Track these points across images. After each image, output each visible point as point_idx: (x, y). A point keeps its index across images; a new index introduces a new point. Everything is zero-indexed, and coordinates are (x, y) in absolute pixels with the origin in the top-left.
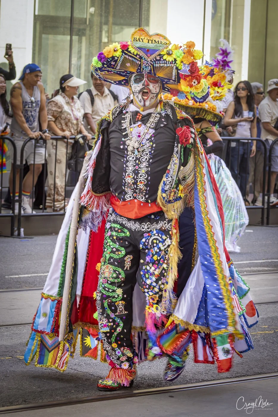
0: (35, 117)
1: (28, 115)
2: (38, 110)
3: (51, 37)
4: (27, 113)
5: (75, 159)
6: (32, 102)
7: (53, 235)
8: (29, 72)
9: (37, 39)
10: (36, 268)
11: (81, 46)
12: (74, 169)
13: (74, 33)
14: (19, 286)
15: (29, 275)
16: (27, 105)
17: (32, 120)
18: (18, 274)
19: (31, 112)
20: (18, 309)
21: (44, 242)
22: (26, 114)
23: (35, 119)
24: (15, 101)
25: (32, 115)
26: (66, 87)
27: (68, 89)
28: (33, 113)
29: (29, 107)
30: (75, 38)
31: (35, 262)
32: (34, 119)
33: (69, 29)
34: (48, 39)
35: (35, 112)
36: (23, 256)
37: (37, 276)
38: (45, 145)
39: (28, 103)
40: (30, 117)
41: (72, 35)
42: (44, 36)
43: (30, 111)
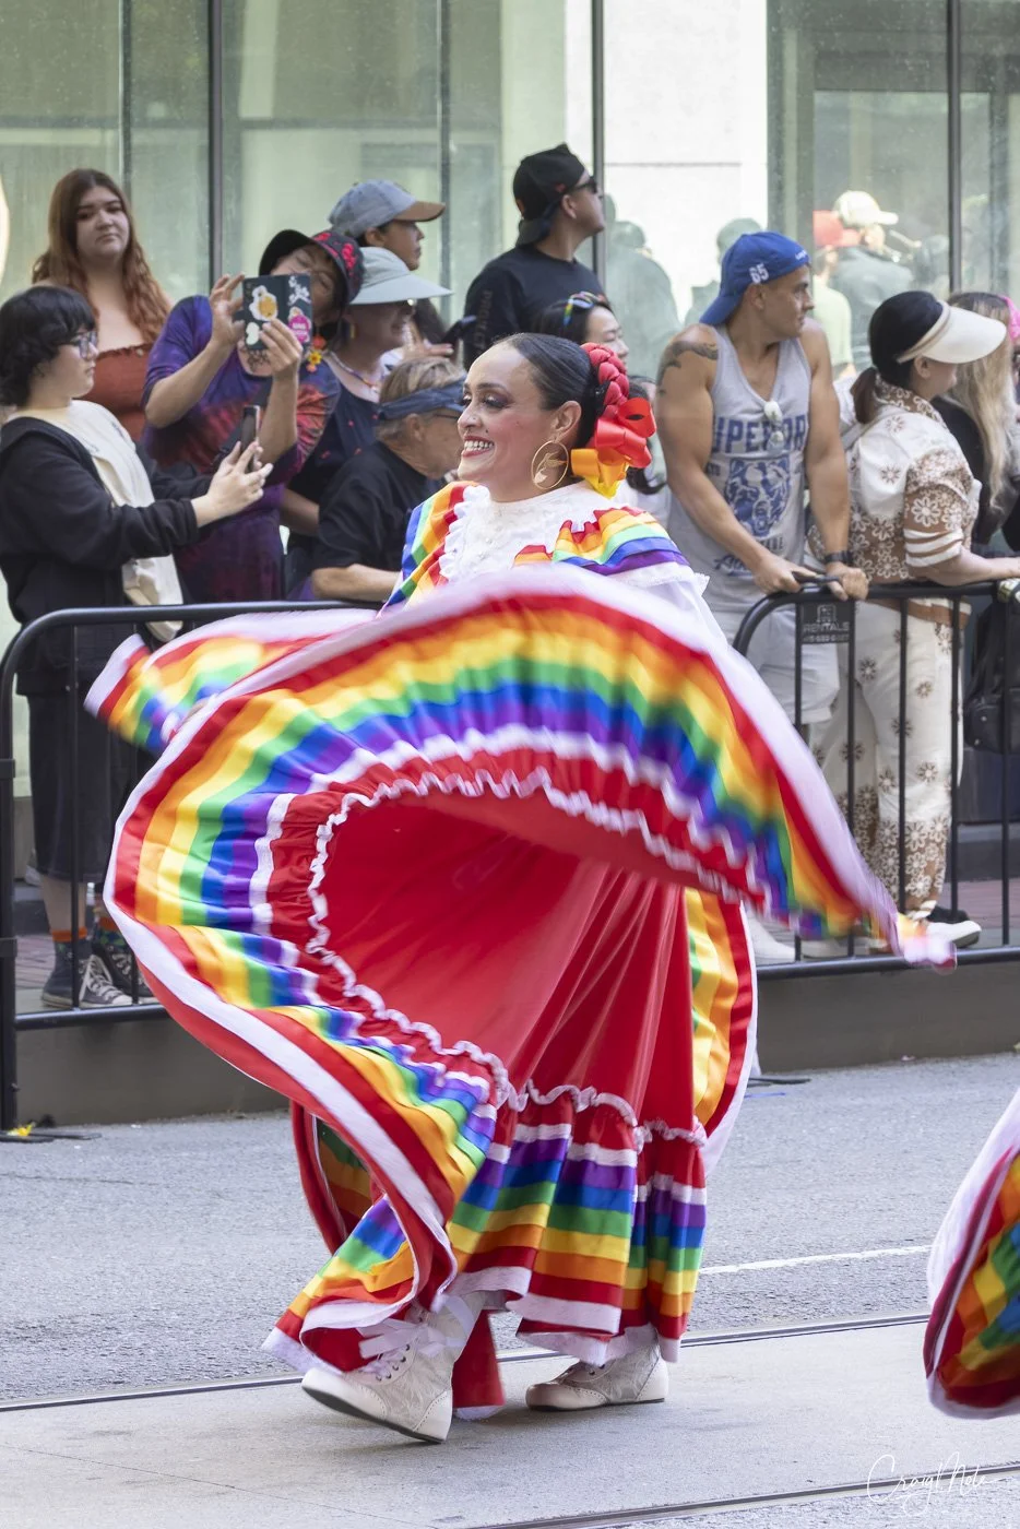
0: (783, 496)
1: (745, 482)
2: (795, 459)
3: (857, 101)
4: (742, 475)
5: (994, 692)
6: (768, 423)
7: (904, 1063)
8: (765, 277)
9: (791, 115)
10: (824, 1224)
11: (1004, 141)
12: (993, 739)
13: (966, 81)
14: (744, 1313)
15: (792, 1262)
16: (739, 437)
17: (769, 508)
18: (734, 1260)
19: (762, 468)
20: (737, 1426)
21: (859, 1101)
22: (737, 480)
23: (782, 504)
24: (675, 414)
25: (765, 483)
26: (918, 366)
27: (924, 373)
28: (771, 476)
29: (750, 448)
30: (972, 102)
31: (817, 1196)
32: (776, 504)
33: (943, 61)
34: (844, 113)
35: (781, 470)
36: (759, 1172)
37: (829, 1263)
38: (846, 625)
39: (745, 430)
40: (756, 495)
41: (960, 91)
42: (820, 99)
43: (756, 464)
